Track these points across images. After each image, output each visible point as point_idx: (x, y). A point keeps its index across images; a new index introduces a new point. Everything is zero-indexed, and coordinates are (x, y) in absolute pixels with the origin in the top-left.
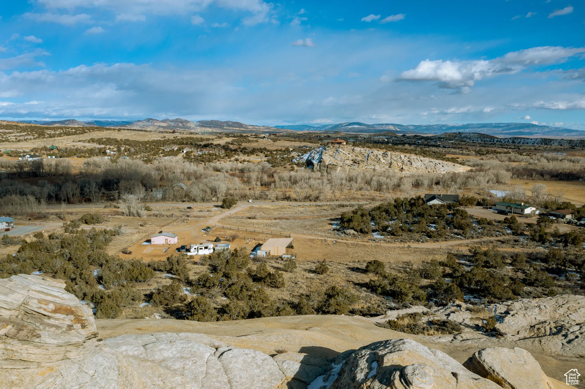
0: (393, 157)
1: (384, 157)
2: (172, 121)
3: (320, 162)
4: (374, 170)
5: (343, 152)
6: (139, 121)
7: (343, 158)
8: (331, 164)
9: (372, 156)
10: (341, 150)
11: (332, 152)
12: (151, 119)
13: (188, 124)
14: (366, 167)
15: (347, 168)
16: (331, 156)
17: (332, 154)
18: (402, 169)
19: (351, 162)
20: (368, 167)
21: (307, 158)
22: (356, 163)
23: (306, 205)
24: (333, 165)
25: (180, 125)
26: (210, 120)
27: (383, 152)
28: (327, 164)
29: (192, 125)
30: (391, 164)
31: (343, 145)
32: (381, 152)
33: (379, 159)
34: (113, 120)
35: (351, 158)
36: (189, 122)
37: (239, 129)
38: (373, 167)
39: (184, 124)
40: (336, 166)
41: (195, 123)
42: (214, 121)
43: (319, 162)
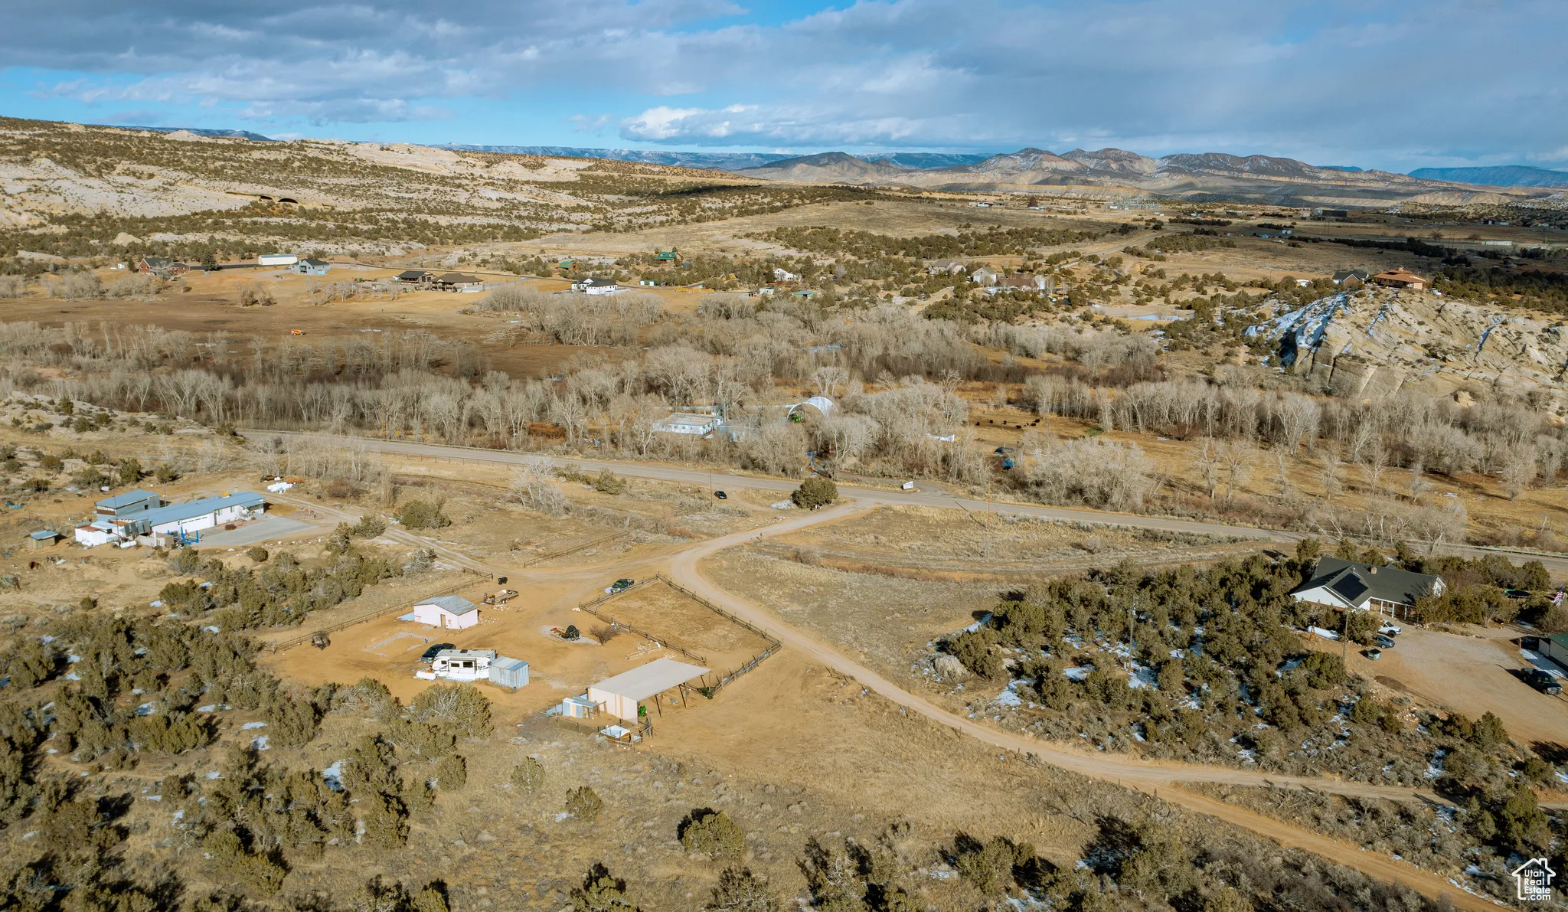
1: (1547, 340)
2: (1092, 156)
3: (1318, 344)
4: (1495, 384)
5: (1403, 314)
6: (1001, 156)
7: (1396, 336)
8: (1348, 355)
9: (1499, 338)
10: (1396, 307)
11: (1366, 314)
12: (1035, 151)
13: (1137, 166)
14: (1466, 373)
15: (1400, 372)
16: (1359, 326)
17: (1361, 322)
19: (1421, 353)
20: (1475, 375)
21: (1288, 325)
22: (1435, 356)
23: (1045, 518)
24: (1355, 358)
25: (1114, 166)
26: (1203, 152)
27: (1546, 325)
28: (1335, 353)
29: (1147, 168)
31: (1411, 292)
32: (1540, 322)
33: (1524, 349)
34: (941, 151)
35: (1422, 340)
36: (1139, 158)
37: (1287, 179)
38: (1492, 377)
39: (1126, 163)
40: (1363, 361)
41: (1158, 162)
42: (1214, 155)
43: (1314, 345)
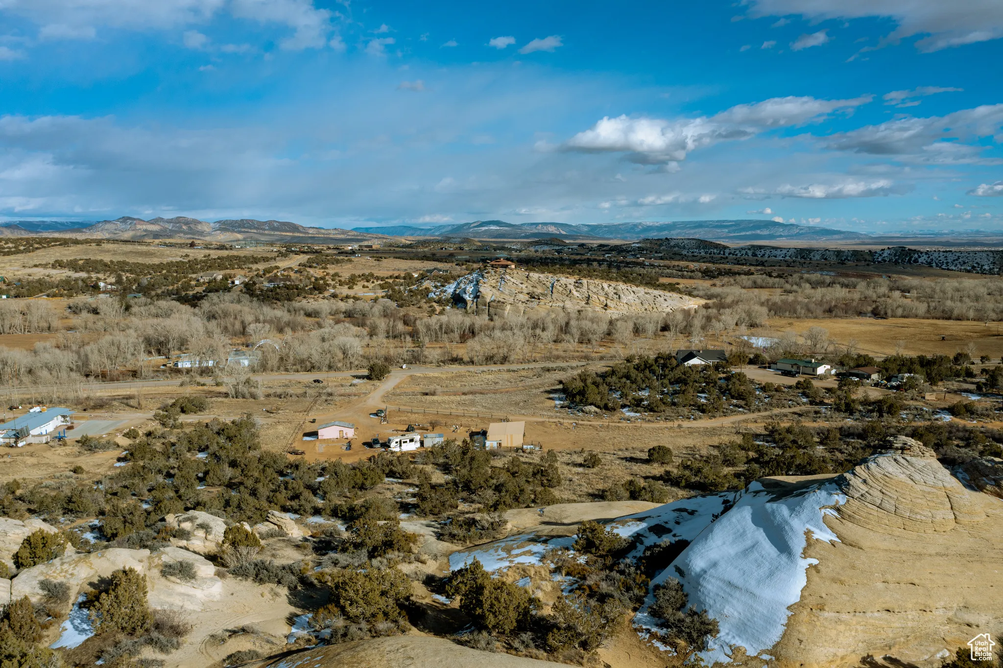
0: (591, 287)
1: (578, 287)
2: (169, 221)
3: (477, 297)
4: (563, 308)
5: (512, 280)
6: (106, 222)
7: (513, 289)
8: (495, 301)
9: (558, 287)
10: (508, 277)
11: (494, 281)
12: (129, 218)
13: (199, 227)
14: (550, 304)
15: (522, 307)
16: (494, 287)
17: (494, 285)
18: (606, 305)
19: (527, 297)
20: (554, 305)
21: (452, 290)
22: (534, 298)
23: (494, 369)
24: (499, 302)
25: (184, 227)
26: (239, 219)
27: (575, 280)
28: (488, 301)
29: (206, 229)
30: (589, 298)
31: (511, 269)
32: (572, 280)
33: (570, 291)
34: (54, 219)
35: (525, 291)
36: (200, 223)
37: (291, 234)
38: (561, 304)
39: (192, 226)
40: (503, 303)
41: (212, 225)
42: (246, 220)
43: (475, 298)
